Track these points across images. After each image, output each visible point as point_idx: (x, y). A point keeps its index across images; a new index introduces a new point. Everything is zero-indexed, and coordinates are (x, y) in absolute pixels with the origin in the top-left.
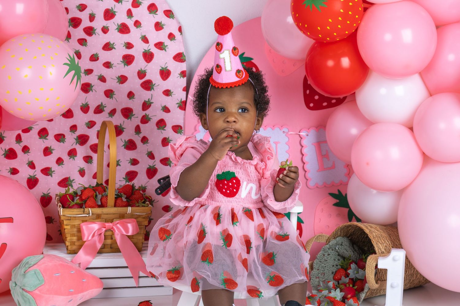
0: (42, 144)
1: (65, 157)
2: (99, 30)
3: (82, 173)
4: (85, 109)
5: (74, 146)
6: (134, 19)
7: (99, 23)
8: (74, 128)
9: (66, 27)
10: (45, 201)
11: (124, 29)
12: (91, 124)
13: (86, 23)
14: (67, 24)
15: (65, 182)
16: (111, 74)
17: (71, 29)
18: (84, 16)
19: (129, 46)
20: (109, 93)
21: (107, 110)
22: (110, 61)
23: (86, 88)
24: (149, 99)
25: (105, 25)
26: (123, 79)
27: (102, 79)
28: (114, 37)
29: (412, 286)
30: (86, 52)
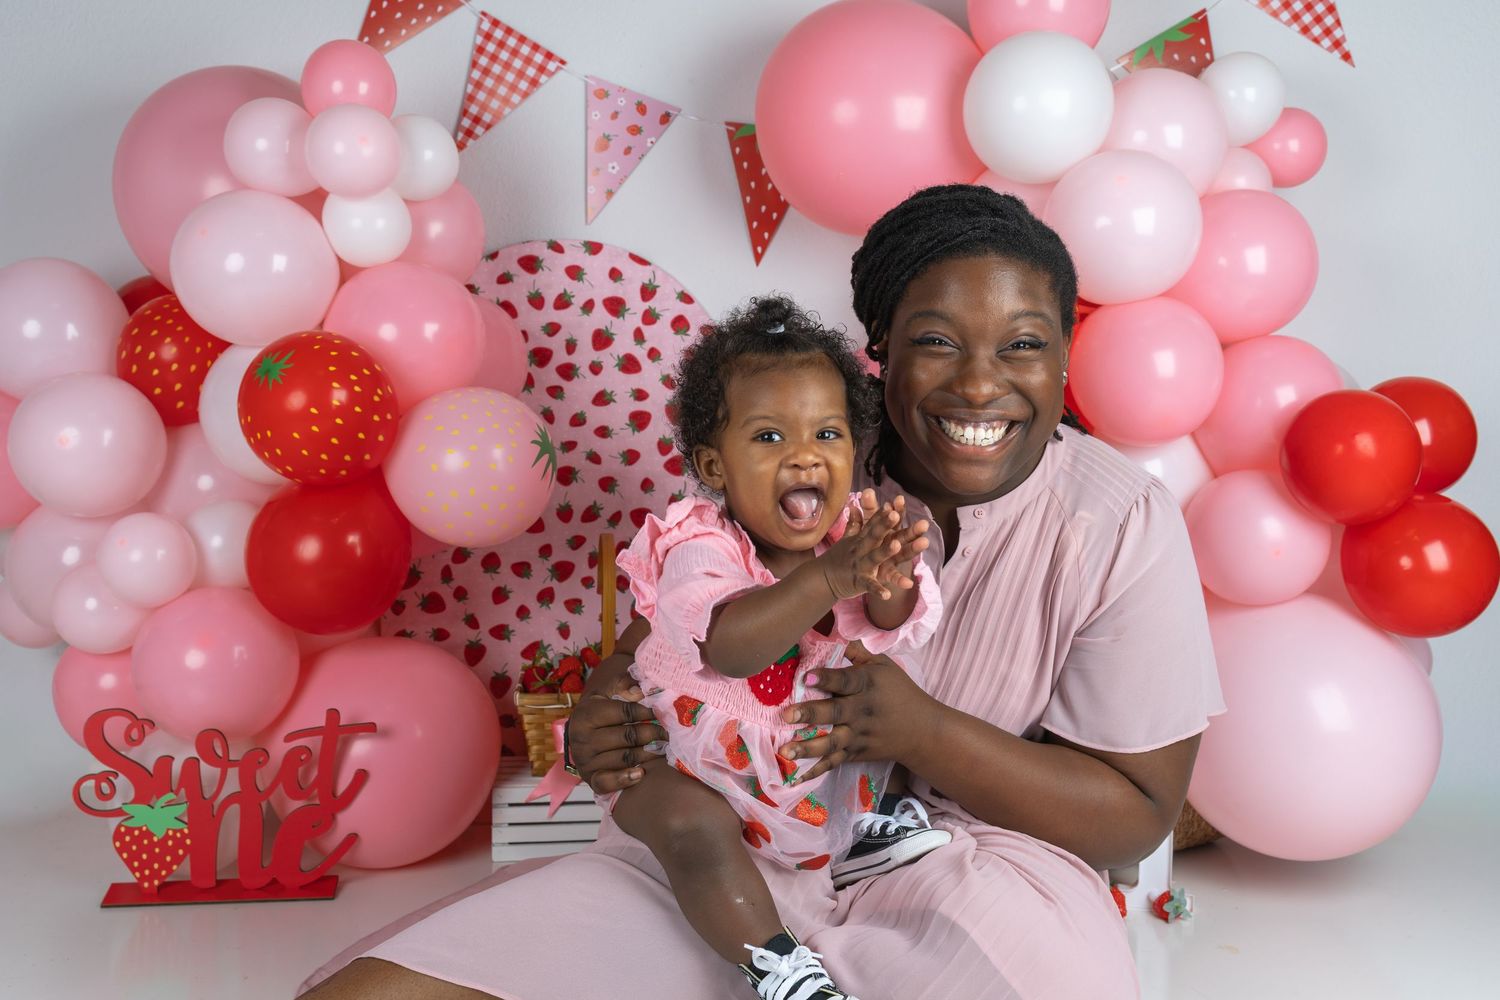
0: (490, 582)
1: (533, 605)
2: (584, 370)
3: (564, 631)
4: (565, 514)
5: (548, 584)
6: (647, 346)
7: (585, 355)
8: (546, 551)
9: (523, 366)
10: (499, 685)
11: (629, 365)
12: (577, 542)
13: (560, 357)
14: (526, 360)
15: (532, 650)
16: (609, 449)
17: (535, 370)
18: (556, 344)
19: (640, 395)
20: (607, 484)
21: (606, 514)
22: (606, 424)
23: (566, 476)
24: (680, 491)
25: (595, 359)
26: (631, 457)
27: (594, 458)
28: (614, 380)
29: (1192, 844)
30: (563, 410)
